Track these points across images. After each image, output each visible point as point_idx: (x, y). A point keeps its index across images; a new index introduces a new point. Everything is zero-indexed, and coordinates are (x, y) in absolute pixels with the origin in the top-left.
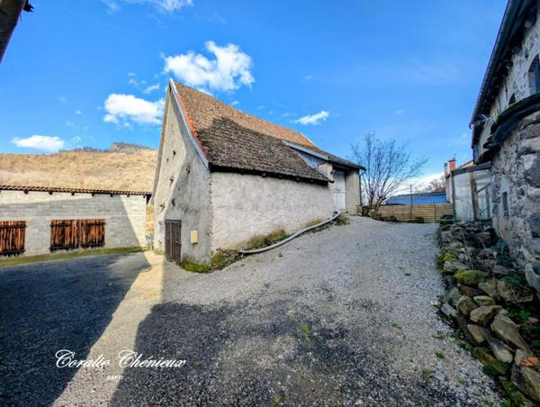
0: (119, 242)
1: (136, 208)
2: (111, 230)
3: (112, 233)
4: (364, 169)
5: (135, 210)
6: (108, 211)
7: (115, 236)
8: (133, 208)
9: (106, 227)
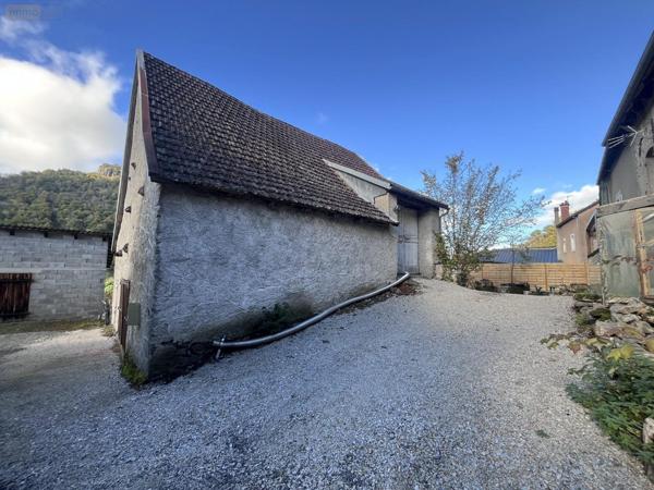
0: (54, 311)
1: (90, 256)
2: (41, 292)
3: (44, 297)
4: (446, 207)
5: (87, 260)
6: (39, 260)
7: (47, 301)
8: (85, 256)
9: (33, 286)
